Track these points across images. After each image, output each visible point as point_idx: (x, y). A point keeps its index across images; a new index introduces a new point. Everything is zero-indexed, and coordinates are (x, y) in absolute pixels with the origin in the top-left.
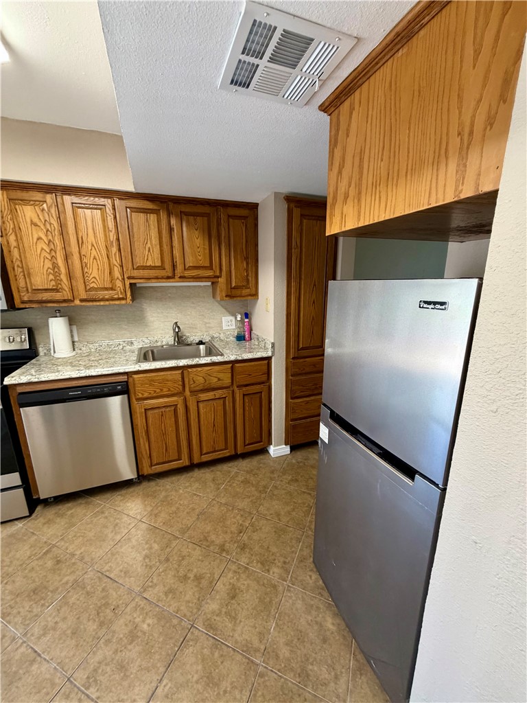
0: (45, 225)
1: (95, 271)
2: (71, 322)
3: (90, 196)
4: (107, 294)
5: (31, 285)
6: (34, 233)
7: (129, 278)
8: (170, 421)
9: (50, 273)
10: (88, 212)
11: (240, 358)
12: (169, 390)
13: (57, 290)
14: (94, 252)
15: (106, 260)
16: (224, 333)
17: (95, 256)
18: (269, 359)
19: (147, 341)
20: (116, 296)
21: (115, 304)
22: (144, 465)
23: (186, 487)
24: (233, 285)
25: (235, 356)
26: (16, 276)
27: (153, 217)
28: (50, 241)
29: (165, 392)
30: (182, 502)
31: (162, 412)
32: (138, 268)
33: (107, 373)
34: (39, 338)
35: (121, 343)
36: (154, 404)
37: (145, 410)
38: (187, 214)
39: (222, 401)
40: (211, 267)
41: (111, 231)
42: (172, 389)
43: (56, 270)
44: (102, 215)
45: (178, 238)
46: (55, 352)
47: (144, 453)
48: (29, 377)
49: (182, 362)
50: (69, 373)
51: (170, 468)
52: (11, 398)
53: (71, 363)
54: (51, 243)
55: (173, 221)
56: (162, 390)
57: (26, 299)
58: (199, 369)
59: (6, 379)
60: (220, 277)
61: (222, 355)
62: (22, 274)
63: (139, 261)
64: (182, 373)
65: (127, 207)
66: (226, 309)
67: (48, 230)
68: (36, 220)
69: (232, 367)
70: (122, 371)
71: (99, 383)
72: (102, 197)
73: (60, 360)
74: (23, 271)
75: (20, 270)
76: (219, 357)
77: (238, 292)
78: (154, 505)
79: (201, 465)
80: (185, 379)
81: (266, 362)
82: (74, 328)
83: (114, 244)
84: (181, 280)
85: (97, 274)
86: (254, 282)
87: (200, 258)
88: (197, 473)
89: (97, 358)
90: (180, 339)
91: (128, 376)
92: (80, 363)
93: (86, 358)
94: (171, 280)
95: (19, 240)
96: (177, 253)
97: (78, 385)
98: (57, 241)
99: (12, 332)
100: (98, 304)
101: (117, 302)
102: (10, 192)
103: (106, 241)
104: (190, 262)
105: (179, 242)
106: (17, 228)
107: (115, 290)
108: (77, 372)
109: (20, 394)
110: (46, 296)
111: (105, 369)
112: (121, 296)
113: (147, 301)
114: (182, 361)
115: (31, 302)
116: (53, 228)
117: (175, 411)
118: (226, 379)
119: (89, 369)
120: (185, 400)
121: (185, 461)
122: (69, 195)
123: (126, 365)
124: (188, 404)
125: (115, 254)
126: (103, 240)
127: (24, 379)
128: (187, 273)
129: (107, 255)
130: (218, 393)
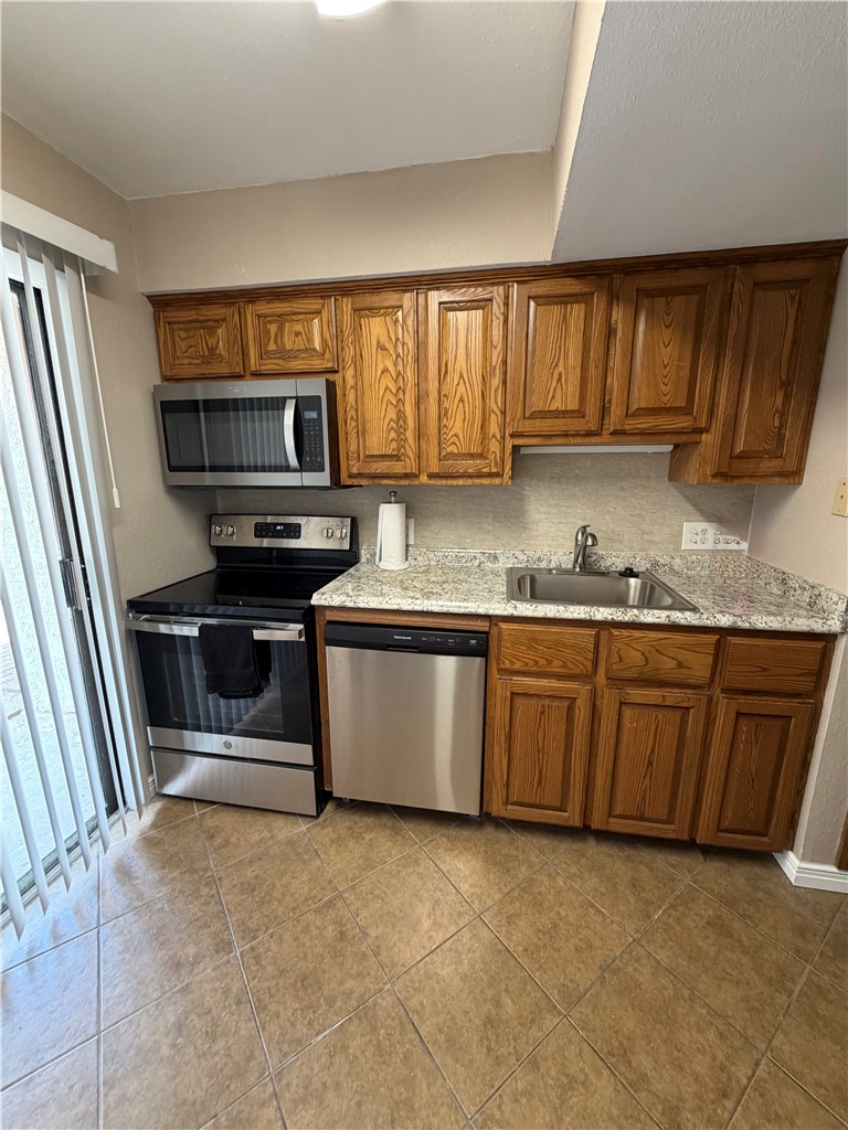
0: (395, 347)
1: (459, 423)
2: (409, 514)
3: (470, 286)
4: (471, 465)
5: (364, 450)
6: (379, 362)
7: (512, 436)
8: (556, 728)
9: (392, 428)
10: (462, 315)
11: (746, 625)
12: (564, 666)
13: (397, 458)
14: (461, 388)
15: (479, 403)
16: (682, 558)
17: (462, 397)
18: (829, 639)
19: (522, 557)
20: (486, 470)
21: (482, 485)
22: (495, 797)
23: (571, 877)
24: (739, 448)
25: (732, 619)
26: (347, 434)
27: (577, 311)
28: (399, 374)
29: (556, 667)
30: (563, 914)
31: (543, 706)
32: (533, 416)
33: (456, 611)
34: (363, 535)
35: (479, 555)
36: (530, 687)
37: (512, 694)
38: (651, 294)
39: (679, 714)
40: (687, 410)
41: (496, 347)
42: (570, 665)
43: (401, 422)
44: (485, 319)
45: (622, 349)
46: (380, 560)
47: (497, 773)
48: (343, 598)
49: (602, 613)
50: (398, 601)
51: (543, 820)
52: (317, 628)
53: (401, 581)
54: (400, 377)
55: (618, 315)
56: (549, 662)
57: (355, 471)
58: (637, 634)
59: (315, 596)
60: (706, 430)
61: (694, 609)
62: (355, 430)
63: (537, 403)
64: (597, 637)
65: (529, 298)
66: (694, 505)
67: (398, 356)
68: (384, 340)
69: (718, 641)
70: (481, 611)
71: (441, 626)
72: (489, 284)
73: (386, 574)
74: (357, 427)
75: (353, 424)
76: (688, 614)
77: (749, 466)
78: (506, 891)
79: (604, 836)
80: (601, 649)
81: (819, 645)
82: (412, 522)
83: (497, 371)
84: (616, 438)
85: (460, 430)
86: (797, 442)
87: (665, 389)
88: (593, 849)
89: (440, 579)
90: (585, 560)
91: (490, 622)
92: (415, 583)
93: (423, 577)
94: (593, 439)
95: (358, 375)
96: (615, 382)
97: (409, 624)
98: (409, 374)
99: (332, 522)
100: (455, 482)
101: (486, 481)
102: (357, 298)
103: (484, 367)
104: (640, 399)
105: (624, 356)
106: (358, 357)
107: (486, 458)
108: (411, 601)
109: (330, 622)
110: (380, 467)
111: (454, 603)
112: (494, 470)
113: (533, 482)
114: (601, 609)
115: (360, 475)
116: (406, 352)
117: (570, 710)
118: (700, 666)
119: (428, 598)
120: (594, 692)
121: (572, 817)
122: (438, 289)
123: (490, 600)
124: (598, 704)
125: (496, 391)
126: (479, 364)
127: (336, 601)
128: (630, 425)
129: (483, 393)
130: (673, 696)
